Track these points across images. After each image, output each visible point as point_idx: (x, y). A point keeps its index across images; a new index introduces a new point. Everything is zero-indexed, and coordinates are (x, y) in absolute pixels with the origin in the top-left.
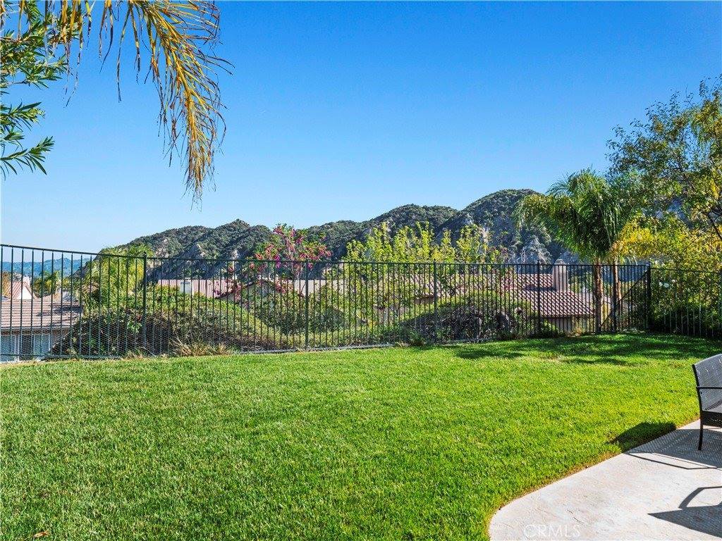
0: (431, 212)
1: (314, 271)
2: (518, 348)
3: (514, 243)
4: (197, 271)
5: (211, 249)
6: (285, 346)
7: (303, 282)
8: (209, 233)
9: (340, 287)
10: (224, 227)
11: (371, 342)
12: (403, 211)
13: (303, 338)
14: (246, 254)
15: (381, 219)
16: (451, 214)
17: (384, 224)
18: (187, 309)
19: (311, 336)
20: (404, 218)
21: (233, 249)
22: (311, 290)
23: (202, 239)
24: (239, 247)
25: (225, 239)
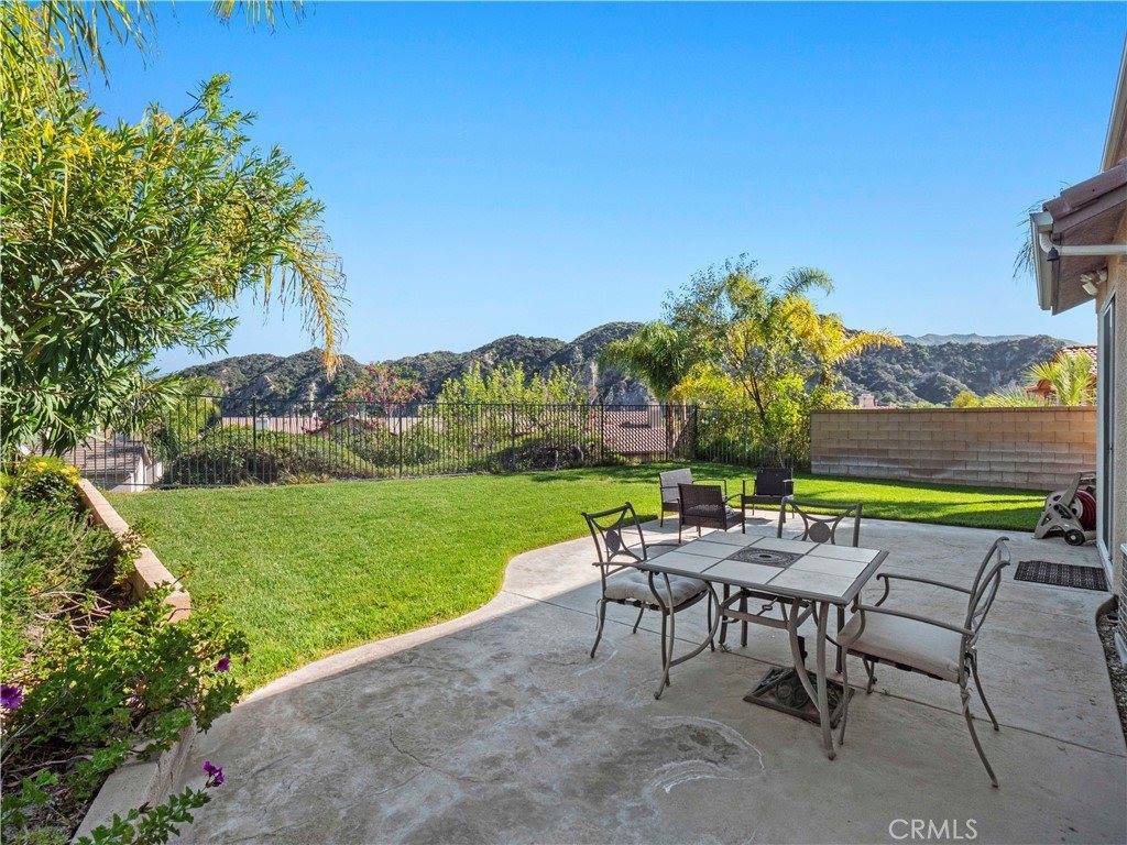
0: (538, 344)
1: (408, 409)
2: (581, 474)
3: (623, 379)
4: (267, 407)
5: (282, 381)
6: (381, 476)
7: (397, 419)
8: (280, 362)
9: (435, 424)
10: (299, 356)
11: (459, 471)
12: (507, 342)
13: (398, 470)
14: (327, 389)
15: (484, 350)
16: (559, 347)
17: (487, 355)
18: (287, 445)
19: (404, 468)
20: (508, 349)
21: (310, 382)
22: (404, 429)
23: (271, 369)
24: (317, 379)
25: (300, 370)
